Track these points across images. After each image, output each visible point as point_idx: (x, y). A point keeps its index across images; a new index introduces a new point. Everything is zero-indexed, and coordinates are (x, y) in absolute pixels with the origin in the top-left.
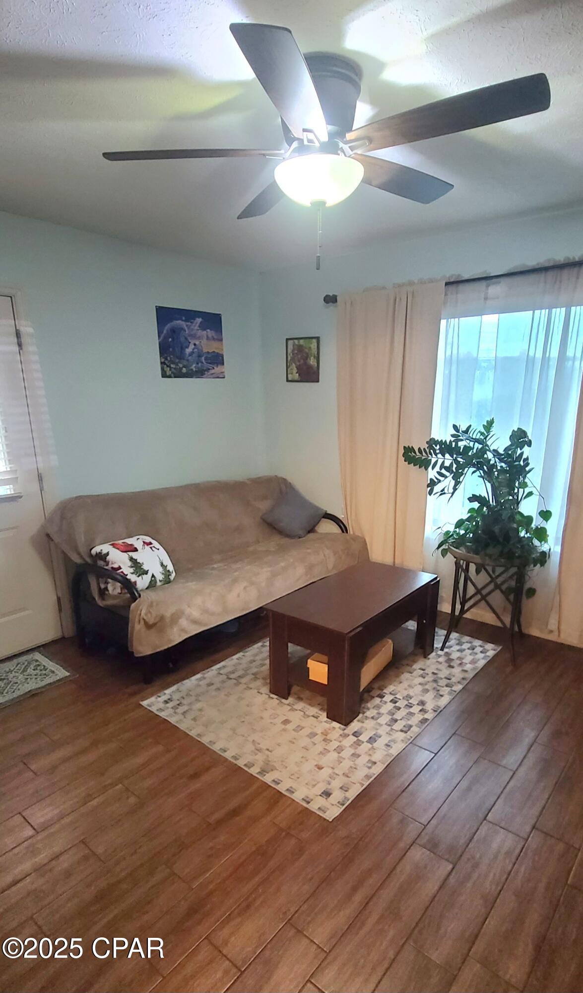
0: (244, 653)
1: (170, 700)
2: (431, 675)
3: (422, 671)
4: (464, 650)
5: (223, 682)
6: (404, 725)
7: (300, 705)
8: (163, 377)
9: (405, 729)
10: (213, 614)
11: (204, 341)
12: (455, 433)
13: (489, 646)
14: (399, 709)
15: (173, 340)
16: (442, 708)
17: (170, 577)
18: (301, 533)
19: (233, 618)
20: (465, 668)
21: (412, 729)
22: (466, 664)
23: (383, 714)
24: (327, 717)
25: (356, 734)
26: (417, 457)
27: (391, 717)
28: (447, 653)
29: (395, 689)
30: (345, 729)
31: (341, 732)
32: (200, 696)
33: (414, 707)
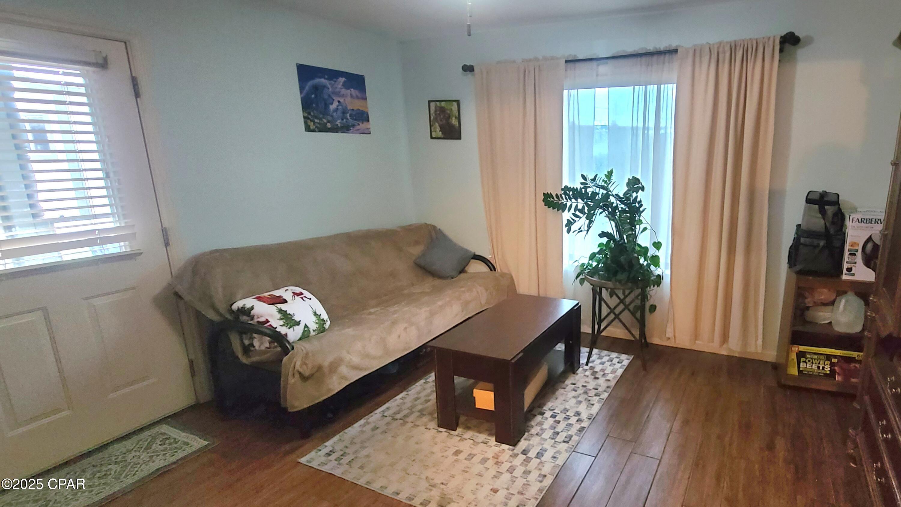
0: (407, 392)
1: (332, 451)
2: (581, 388)
3: (574, 386)
4: (605, 362)
5: (388, 424)
6: (565, 436)
7: (469, 434)
8: (306, 130)
9: (566, 440)
10: (374, 358)
11: (348, 99)
12: (584, 181)
13: (624, 357)
14: (559, 422)
15: (316, 96)
16: (595, 415)
17: (324, 325)
18: (453, 273)
19: (394, 359)
20: (608, 378)
21: (572, 438)
22: (608, 374)
23: (546, 429)
24: (496, 441)
25: (524, 452)
26: (555, 202)
27: (553, 431)
28: (591, 367)
29: (553, 405)
30: (514, 449)
31: (511, 453)
32: (365, 442)
33: (571, 418)
